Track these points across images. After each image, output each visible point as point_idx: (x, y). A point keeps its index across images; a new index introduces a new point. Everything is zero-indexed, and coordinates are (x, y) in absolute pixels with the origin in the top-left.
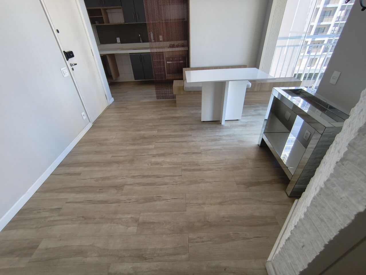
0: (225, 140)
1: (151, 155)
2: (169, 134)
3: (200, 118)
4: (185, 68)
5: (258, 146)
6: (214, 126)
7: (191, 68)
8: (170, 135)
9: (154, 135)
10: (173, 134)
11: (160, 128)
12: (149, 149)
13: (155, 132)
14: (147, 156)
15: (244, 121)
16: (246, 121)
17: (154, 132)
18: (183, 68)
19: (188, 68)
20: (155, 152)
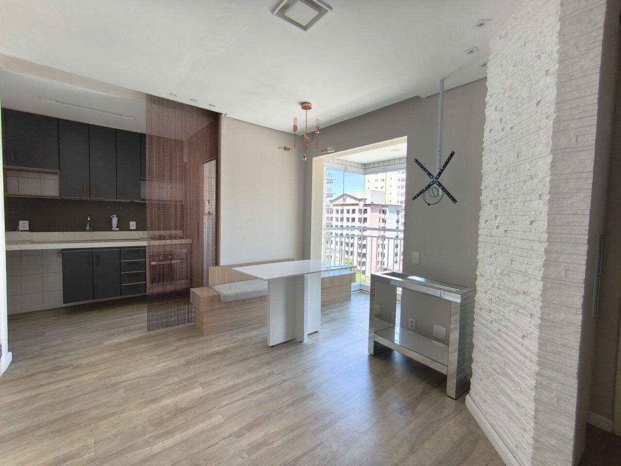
1: (230, 436)
2: (231, 383)
5: (372, 356)
8: (234, 385)
9: (201, 398)
10: (240, 381)
11: (201, 380)
12: (216, 427)
13: (198, 392)
14: (224, 442)
17: (196, 391)
20: (234, 427)
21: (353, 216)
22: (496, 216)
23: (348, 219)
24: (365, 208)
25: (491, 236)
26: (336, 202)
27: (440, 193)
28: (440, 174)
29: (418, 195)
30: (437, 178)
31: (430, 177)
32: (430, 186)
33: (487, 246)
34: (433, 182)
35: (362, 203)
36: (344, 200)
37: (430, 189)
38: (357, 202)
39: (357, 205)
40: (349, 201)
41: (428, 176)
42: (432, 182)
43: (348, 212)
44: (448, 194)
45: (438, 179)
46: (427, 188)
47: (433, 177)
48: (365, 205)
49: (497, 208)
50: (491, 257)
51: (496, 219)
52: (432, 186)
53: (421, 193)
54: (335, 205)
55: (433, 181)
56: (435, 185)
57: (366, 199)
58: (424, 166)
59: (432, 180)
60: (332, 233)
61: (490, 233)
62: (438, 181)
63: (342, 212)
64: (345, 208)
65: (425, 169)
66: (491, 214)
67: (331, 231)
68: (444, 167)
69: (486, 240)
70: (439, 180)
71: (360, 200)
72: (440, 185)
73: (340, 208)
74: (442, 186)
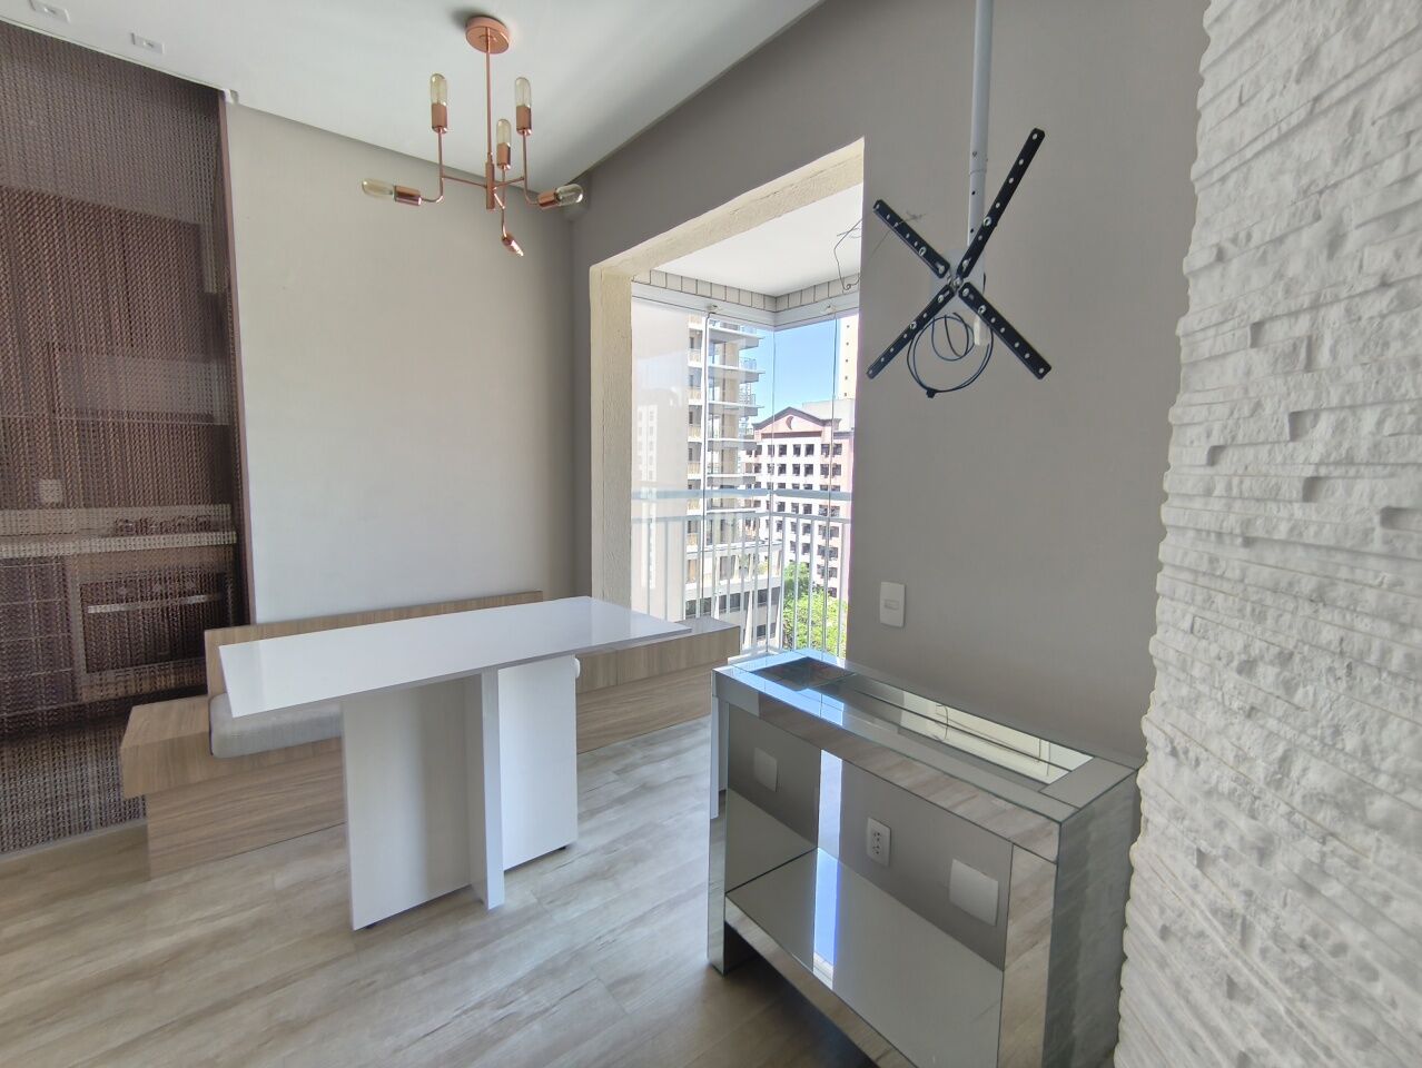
0: (533, 1018)
3: (344, 904)
4: (219, 633)
5: (719, 978)
6: (443, 933)
7: (262, 625)
15: (591, 843)
16: (601, 840)
18: (208, 634)
19: (237, 630)
21: (809, 460)
22: (1296, 418)
23: (796, 469)
24: (836, 441)
25: (1249, 542)
26: (767, 430)
27: (977, 341)
28: (975, 252)
29: (889, 356)
30: (963, 272)
31: (936, 270)
32: (934, 308)
33: (1219, 599)
34: (949, 292)
35: (828, 431)
36: (789, 423)
37: (939, 324)
38: (817, 428)
39: (818, 434)
40: (799, 425)
41: (926, 269)
42: (942, 292)
43: (797, 450)
44: (1011, 337)
45: (966, 274)
46: (922, 322)
47: (947, 266)
48: (837, 435)
49: (1309, 365)
50: (1248, 667)
51: (1294, 436)
52: (941, 313)
53: (899, 344)
54: (765, 436)
55: (947, 288)
56: (957, 305)
57: (838, 421)
58: (913, 224)
59: (944, 282)
60: (759, 502)
61: (1247, 523)
62: (968, 285)
63: (783, 450)
64: (790, 442)
65: (915, 240)
66: (1258, 406)
67: (759, 498)
68: (996, 214)
69: (1213, 560)
70: (974, 278)
71: (824, 423)
72: (976, 300)
73: (777, 442)
74: (984, 302)
